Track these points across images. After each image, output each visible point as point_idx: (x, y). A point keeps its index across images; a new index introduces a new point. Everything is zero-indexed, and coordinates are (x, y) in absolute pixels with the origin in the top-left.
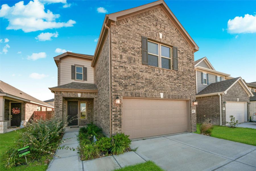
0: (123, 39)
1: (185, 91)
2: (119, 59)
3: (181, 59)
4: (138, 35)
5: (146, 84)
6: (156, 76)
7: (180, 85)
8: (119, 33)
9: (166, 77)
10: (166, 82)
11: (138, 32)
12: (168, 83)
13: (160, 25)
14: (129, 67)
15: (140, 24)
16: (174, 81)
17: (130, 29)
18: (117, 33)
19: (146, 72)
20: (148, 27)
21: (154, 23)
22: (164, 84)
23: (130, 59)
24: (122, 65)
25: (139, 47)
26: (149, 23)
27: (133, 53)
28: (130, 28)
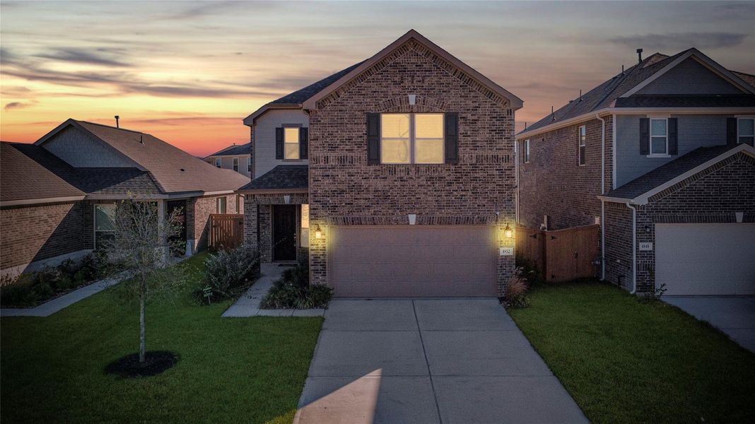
0: (330, 129)
1: (478, 206)
2: (322, 164)
3: (470, 136)
4: (360, 113)
5: (374, 201)
6: (398, 183)
7: (464, 193)
8: (322, 121)
9: (423, 180)
10: (426, 191)
11: (360, 107)
12: (429, 193)
13: (410, 79)
14: (341, 175)
15: (363, 92)
16: (447, 188)
17: (343, 108)
18: (320, 121)
19: (376, 177)
20: (381, 92)
21: (396, 79)
22: (418, 196)
23: (341, 160)
24: (327, 173)
25: (361, 134)
26: (384, 84)
27: (348, 147)
28: (343, 105)
